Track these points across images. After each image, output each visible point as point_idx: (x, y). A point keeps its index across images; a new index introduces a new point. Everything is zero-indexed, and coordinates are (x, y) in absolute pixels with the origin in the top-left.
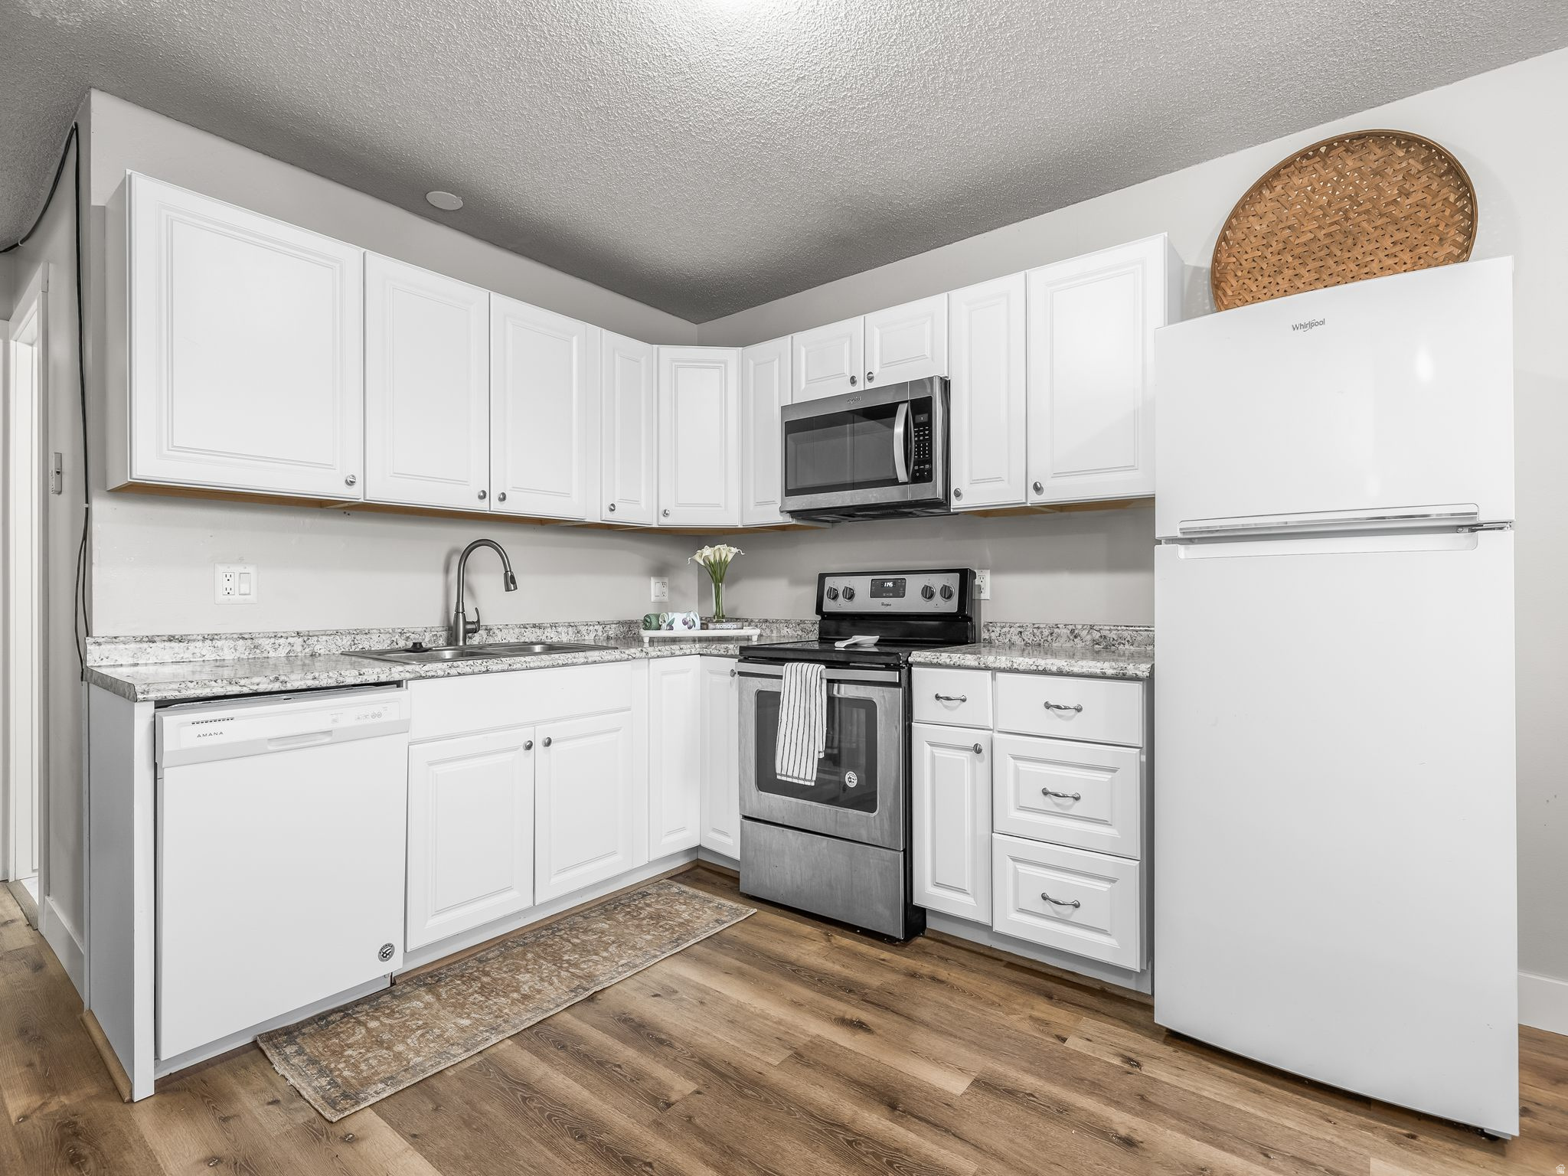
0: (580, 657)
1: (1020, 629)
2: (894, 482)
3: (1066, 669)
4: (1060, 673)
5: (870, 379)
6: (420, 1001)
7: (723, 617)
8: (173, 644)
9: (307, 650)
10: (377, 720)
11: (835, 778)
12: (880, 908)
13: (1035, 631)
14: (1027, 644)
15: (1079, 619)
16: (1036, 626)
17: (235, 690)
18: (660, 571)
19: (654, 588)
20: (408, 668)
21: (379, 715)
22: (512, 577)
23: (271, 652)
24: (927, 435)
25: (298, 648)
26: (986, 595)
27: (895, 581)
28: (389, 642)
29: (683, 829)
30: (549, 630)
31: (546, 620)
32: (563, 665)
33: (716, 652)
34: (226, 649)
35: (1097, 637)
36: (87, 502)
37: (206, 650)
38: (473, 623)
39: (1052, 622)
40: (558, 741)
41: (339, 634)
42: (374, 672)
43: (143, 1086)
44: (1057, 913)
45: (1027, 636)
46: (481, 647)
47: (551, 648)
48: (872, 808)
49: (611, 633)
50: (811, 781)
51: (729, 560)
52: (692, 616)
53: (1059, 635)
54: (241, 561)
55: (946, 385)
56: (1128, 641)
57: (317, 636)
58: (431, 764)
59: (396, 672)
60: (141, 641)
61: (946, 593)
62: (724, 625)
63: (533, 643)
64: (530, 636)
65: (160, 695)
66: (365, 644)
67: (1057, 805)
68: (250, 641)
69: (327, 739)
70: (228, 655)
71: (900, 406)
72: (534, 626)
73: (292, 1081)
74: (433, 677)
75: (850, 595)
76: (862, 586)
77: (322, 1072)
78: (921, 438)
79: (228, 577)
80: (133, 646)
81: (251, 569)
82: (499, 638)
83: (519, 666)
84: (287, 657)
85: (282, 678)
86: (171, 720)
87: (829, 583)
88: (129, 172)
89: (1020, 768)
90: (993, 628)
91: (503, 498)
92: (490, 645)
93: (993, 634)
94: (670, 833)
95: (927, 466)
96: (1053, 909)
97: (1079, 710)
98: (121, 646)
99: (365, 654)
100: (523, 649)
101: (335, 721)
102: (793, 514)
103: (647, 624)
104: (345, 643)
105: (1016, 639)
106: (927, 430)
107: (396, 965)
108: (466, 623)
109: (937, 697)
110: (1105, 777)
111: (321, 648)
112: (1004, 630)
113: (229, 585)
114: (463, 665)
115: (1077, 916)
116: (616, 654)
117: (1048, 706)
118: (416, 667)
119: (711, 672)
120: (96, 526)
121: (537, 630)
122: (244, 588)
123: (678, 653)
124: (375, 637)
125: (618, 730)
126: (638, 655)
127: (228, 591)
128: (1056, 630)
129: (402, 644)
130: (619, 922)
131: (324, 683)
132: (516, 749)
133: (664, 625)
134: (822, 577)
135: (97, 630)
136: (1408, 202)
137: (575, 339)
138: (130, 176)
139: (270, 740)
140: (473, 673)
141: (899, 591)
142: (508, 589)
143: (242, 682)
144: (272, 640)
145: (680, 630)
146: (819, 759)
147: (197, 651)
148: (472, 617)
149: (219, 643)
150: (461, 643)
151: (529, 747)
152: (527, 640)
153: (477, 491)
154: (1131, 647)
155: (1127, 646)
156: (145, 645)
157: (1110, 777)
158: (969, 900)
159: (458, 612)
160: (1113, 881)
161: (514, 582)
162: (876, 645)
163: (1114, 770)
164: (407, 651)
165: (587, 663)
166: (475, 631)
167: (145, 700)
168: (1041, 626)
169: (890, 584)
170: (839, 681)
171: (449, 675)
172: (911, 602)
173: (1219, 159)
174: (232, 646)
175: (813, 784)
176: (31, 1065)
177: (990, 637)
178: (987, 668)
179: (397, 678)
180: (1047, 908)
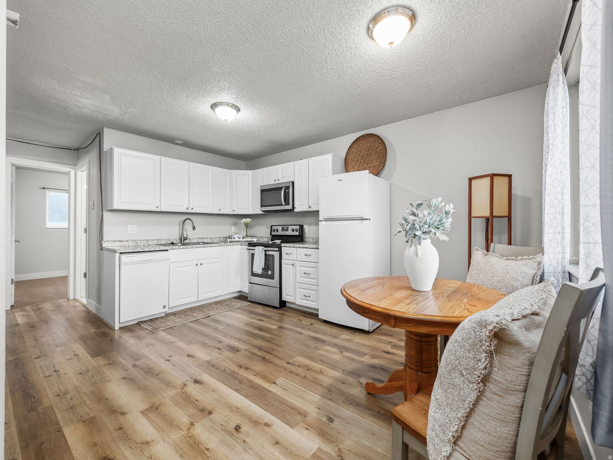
0: (209, 245)
2: (282, 205)
3: (308, 247)
4: (307, 248)
5: (279, 180)
6: (172, 317)
7: (248, 236)
8: (119, 242)
9: (148, 243)
10: (163, 258)
11: (266, 273)
12: (275, 301)
14: (314, 242)
17: (134, 251)
18: (235, 224)
19: (233, 229)
20: (169, 247)
21: (163, 257)
22: (194, 227)
23: (140, 244)
25: (146, 243)
26: (306, 231)
27: (286, 227)
28: (166, 242)
29: (236, 286)
30: (205, 239)
31: (204, 237)
32: (205, 247)
33: (244, 244)
36: (102, 212)
37: (126, 243)
38: (186, 238)
40: (204, 264)
41: (155, 240)
42: (162, 248)
43: (117, 327)
45: (314, 240)
46: (187, 243)
47: (204, 243)
48: (273, 279)
49: (221, 240)
51: (249, 222)
52: (240, 236)
54: (133, 224)
55: (293, 183)
57: (150, 240)
58: (174, 268)
59: (167, 248)
60: (113, 242)
61: (297, 230)
62: (248, 238)
63: (200, 242)
64: (200, 241)
65: (120, 252)
66: (160, 242)
67: (306, 276)
68: (135, 242)
69: (152, 261)
70: (131, 245)
71: (283, 188)
72: (201, 238)
73: (145, 327)
74: (175, 249)
75: (277, 230)
76: (280, 228)
77: (151, 326)
78: (287, 195)
80: (111, 242)
81: (135, 226)
82: (192, 241)
83: (194, 247)
84: (143, 245)
85: (143, 249)
86: (123, 256)
87: (273, 227)
88: (113, 147)
89: (300, 268)
90: (307, 239)
91: (192, 209)
92: (190, 243)
94: (232, 287)
95: (288, 201)
97: (310, 255)
98: (109, 243)
99: (160, 245)
100: (198, 243)
101: (154, 258)
102: (263, 211)
103: (229, 238)
104: (156, 242)
105: (312, 241)
106: (289, 193)
107: (166, 310)
108: (184, 237)
109: (287, 253)
110: (314, 269)
111: (150, 243)
112: (309, 239)
113: (131, 229)
114: (182, 247)
115: (310, 299)
116: (218, 245)
117: (305, 255)
118: (171, 247)
119: (243, 249)
120: (104, 218)
121: (202, 239)
122: (134, 230)
123: (234, 244)
124: (163, 241)
125: (219, 262)
126: (224, 245)
127: (131, 231)
129: (169, 242)
130: (218, 306)
131: (152, 250)
132: (194, 265)
133: (233, 238)
134: (272, 226)
135: (104, 239)
136: (379, 148)
137: (210, 171)
138: (113, 148)
139: (141, 261)
140: (184, 248)
141: (287, 230)
142: (193, 230)
143: (136, 249)
144: (140, 241)
145: (237, 239)
146: (262, 268)
147: (124, 244)
148: (185, 236)
149: (129, 242)
150: (183, 242)
151: (197, 265)
152: (199, 242)
153: (186, 208)
156: (114, 242)
158: (292, 298)
159: (182, 235)
160: (315, 291)
161: (195, 228)
162: (280, 242)
164: (170, 244)
165: (211, 247)
166: (186, 239)
167: (118, 252)
170: (268, 251)
171: (178, 249)
172: (290, 233)
174: (131, 243)
175: (261, 273)
176: (93, 326)
178: (295, 247)
179: (167, 249)
180: (305, 298)
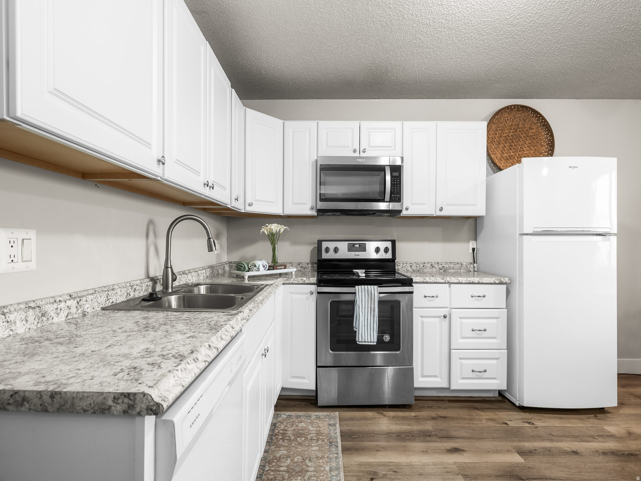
1: (411, 265)
3: (481, 281)
4: (479, 283)
5: (364, 152)
9: (80, 311)
13: (417, 265)
14: (414, 271)
15: (433, 260)
16: (416, 263)
18: (218, 236)
21: (241, 357)
23: (55, 318)
24: (398, 182)
25: (74, 310)
27: (360, 245)
28: (126, 295)
34: (18, 322)
35: (441, 267)
39: (423, 261)
41: (97, 292)
44: (477, 376)
45: (414, 267)
48: (397, 350)
50: (373, 342)
51: (281, 232)
53: (426, 267)
54: (21, 225)
56: (452, 268)
57: (84, 296)
61: (386, 250)
66: (113, 298)
67: (478, 334)
68: (38, 310)
70: (20, 328)
71: (386, 167)
76: (343, 247)
78: (396, 183)
79: (12, 244)
81: (31, 235)
87: (325, 244)
89: (463, 322)
90: (400, 265)
93: (399, 267)
95: (398, 196)
96: (476, 374)
97: (484, 296)
102: (318, 210)
104: (102, 300)
105: (409, 269)
106: (398, 179)
109: (425, 297)
110: (495, 321)
111: (88, 307)
112: (404, 265)
113: (13, 252)
115: (485, 375)
117: (472, 296)
122: (27, 254)
124: (118, 292)
127: (12, 258)
128: (425, 265)
133: (254, 269)
134: (320, 242)
141: (362, 248)
144: (55, 305)
149: (9, 317)
154: (453, 270)
155: (452, 270)
157: (496, 321)
158: (438, 379)
159: (167, 267)
160: (497, 359)
163: (498, 318)
168: (419, 263)
169: (358, 246)
172: (370, 254)
173: (481, 99)
174: (23, 317)
175: (375, 344)
177: (398, 268)
180: (474, 375)
